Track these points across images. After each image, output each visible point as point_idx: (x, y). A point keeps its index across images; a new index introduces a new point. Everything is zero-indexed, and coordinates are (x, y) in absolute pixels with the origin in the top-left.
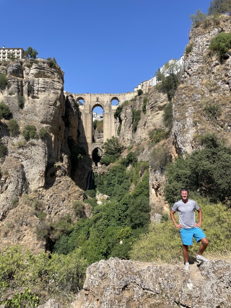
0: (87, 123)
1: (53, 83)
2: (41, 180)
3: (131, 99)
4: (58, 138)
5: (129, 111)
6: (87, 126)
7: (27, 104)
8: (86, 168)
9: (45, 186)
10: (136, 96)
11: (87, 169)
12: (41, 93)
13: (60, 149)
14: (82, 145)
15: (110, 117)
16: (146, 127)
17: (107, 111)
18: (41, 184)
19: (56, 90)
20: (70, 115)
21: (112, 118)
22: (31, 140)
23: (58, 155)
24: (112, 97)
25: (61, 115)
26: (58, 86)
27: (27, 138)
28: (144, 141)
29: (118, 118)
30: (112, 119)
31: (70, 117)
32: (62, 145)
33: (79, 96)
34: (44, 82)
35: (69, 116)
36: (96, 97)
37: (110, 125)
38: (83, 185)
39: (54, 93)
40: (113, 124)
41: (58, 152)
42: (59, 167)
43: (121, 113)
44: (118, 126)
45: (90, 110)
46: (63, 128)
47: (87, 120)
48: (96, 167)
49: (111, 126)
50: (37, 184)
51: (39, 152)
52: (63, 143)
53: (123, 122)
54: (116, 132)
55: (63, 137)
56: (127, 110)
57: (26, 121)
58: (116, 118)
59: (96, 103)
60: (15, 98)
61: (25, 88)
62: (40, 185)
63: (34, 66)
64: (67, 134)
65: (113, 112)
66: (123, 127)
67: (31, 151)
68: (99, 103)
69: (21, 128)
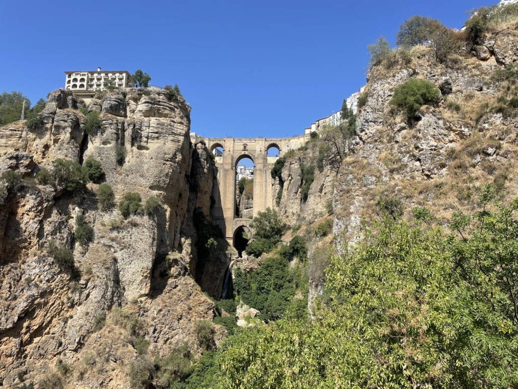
0: (227, 184)
1: (171, 126)
2: (145, 284)
3: (300, 147)
4: (176, 213)
5: (296, 166)
6: (227, 190)
7: (130, 160)
8: (223, 261)
9: (151, 293)
10: (307, 143)
11: (224, 263)
12: (153, 141)
13: (178, 230)
14: (218, 221)
15: (265, 175)
16: (323, 194)
17: (259, 166)
18: (144, 289)
19: (176, 136)
20: (198, 172)
21: (267, 177)
22: (133, 218)
23: (174, 239)
24: (269, 144)
25: (183, 174)
26: (179, 130)
27: (126, 215)
28: (319, 218)
29: (277, 177)
30: (268, 179)
31: (198, 176)
32: (182, 223)
33: (215, 142)
34: (158, 124)
35: (197, 174)
36: (243, 143)
37: (264, 189)
38: (216, 289)
39: (173, 140)
40: (270, 188)
41: (175, 235)
42: (176, 261)
43: (283, 170)
44: (277, 191)
45: (232, 164)
46: (187, 194)
47: (227, 180)
48: (240, 258)
49: (266, 190)
50: (138, 290)
51: (143, 237)
52: (185, 219)
53: (286, 184)
54: (273, 199)
55: (185, 209)
56: (292, 166)
57: (127, 186)
58: (274, 177)
59: (243, 153)
60: (112, 149)
61: (128, 133)
62: (143, 292)
63: (144, 99)
64: (193, 203)
65: (269, 167)
66: (285, 193)
67: (131, 235)
68: (246, 153)
69: (118, 198)
